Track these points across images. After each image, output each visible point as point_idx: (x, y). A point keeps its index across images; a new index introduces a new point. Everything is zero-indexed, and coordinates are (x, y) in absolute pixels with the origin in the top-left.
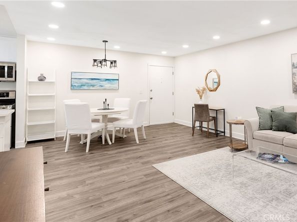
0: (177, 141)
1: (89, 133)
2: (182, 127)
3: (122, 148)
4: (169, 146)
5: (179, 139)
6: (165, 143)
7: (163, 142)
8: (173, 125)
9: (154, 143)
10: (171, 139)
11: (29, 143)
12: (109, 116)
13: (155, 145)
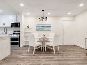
0: (76, 57)
1: (34, 46)
2: (79, 48)
3: (47, 55)
4: (71, 60)
5: (77, 56)
6: (68, 57)
7: (68, 56)
8: (74, 46)
9: (62, 55)
10: (72, 55)
11: (25, 46)
12: (45, 40)
13: (62, 58)
